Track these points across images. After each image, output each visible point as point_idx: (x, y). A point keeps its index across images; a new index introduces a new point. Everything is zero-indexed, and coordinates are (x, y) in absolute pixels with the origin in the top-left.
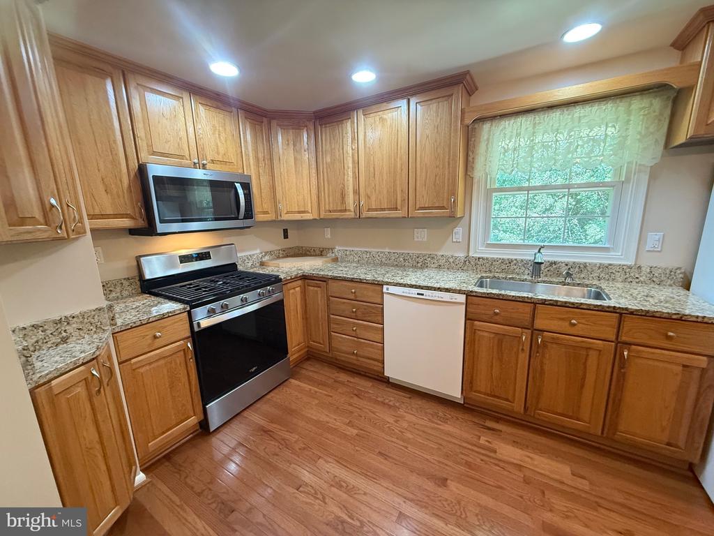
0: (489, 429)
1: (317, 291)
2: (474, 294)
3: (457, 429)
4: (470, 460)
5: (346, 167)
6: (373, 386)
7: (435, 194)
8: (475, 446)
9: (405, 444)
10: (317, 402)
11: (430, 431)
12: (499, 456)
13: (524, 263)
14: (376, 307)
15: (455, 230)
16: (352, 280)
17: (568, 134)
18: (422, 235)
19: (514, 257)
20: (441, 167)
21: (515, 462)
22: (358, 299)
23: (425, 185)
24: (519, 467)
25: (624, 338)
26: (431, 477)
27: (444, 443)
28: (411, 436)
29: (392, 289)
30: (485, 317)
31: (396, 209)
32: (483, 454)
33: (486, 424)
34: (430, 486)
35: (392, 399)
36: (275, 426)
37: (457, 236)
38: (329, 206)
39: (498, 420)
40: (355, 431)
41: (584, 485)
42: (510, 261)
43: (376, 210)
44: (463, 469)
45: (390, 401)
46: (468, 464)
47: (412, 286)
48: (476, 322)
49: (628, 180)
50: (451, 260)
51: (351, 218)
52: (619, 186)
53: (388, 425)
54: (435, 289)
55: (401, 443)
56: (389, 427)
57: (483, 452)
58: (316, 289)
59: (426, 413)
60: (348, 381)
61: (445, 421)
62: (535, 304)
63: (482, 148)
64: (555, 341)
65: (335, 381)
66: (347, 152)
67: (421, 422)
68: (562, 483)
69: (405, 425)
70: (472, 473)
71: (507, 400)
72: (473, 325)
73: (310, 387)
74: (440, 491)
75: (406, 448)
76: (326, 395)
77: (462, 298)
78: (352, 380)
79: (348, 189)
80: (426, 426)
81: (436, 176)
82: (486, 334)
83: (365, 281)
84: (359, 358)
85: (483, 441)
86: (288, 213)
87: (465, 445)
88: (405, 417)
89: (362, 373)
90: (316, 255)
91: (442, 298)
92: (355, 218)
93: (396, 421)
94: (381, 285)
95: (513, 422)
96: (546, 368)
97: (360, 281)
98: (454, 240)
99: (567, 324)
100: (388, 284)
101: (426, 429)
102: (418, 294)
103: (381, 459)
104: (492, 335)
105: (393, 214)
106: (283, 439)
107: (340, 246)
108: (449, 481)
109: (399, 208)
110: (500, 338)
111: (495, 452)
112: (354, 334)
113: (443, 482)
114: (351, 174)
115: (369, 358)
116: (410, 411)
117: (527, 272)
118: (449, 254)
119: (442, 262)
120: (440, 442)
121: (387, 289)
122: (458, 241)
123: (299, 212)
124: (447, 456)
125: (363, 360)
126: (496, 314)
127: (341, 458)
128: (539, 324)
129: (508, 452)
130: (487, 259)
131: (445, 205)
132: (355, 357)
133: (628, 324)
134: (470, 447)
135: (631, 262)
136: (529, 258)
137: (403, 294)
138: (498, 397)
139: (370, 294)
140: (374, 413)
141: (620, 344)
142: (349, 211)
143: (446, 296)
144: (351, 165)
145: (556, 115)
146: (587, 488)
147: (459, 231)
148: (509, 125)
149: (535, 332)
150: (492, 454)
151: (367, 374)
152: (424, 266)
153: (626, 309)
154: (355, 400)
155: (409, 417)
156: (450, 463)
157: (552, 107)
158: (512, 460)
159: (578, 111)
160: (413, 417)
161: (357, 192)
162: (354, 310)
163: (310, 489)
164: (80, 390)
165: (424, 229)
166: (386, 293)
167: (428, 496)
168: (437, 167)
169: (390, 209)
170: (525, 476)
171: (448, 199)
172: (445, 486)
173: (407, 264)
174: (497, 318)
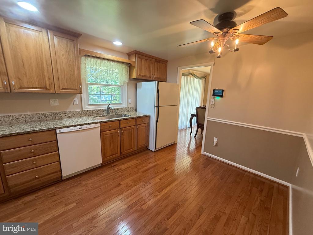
0: (114, 166)
2: (103, 122)
3: (107, 172)
4: (119, 175)
8: (116, 172)
9: (99, 188)
11: (101, 179)
12: (123, 169)
13: (103, 110)
15: (75, 99)
16: (28, 133)
17: (110, 69)
18: (55, 102)
19: (100, 109)
20: (72, 71)
21: (127, 167)
22: (35, 143)
23: (65, 78)
24: (128, 167)
25: (137, 124)
26: (116, 187)
27: (109, 178)
28: (98, 185)
29: (63, 130)
30: (106, 129)
31: (46, 88)
32: (121, 171)
34: (118, 189)
35: (74, 183)
37: (76, 102)
39: (113, 163)
40: (74, 204)
41: (139, 161)
42: (99, 110)
43: (29, 88)
44: (120, 178)
45: (74, 184)
46: (120, 176)
47: (75, 126)
48: (104, 132)
49: (123, 85)
50: (75, 113)
53: (85, 190)
54: (87, 124)
55: (97, 189)
57: (119, 171)
59: (93, 176)
60: (35, 197)
61: (101, 173)
63: (82, 66)
64: (125, 130)
65: (25, 204)
67: (95, 180)
68: (137, 164)
69: (91, 185)
70: (123, 177)
71: (116, 154)
72: (103, 134)
74: (121, 187)
75: (100, 188)
77: (98, 125)
78: (38, 194)
80: (98, 179)
81: (70, 75)
82: (108, 135)
83: (41, 131)
84: (41, 179)
85: (116, 169)
87: (114, 173)
89: (40, 188)
91: (91, 127)
92: (5, 93)
93: (86, 187)
94: (55, 130)
95: (119, 160)
96: (124, 138)
97: (37, 132)
98: (74, 104)
99: (127, 124)
101: (99, 180)
102: (79, 128)
103: (97, 198)
104: (110, 135)
105: (44, 91)
108: (121, 183)
109: (48, 87)
110: (112, 134)
111: (121, 169)
112: (34, 166)
113: (120, 184)
115: (49, 174)
116: (87, 180)
117: (104, 113)
118: (73, 110)
119: (70, 114)
120: (107, 178)
121: (60, 131)
122: (76, 104)
124: (113, 179)
125: (43, 178)
126: (110, 127)
127: (82, 214)
128: (122, 126)
129: (123, 167)
130: (91, 110)
131: (76, 88)
132: (36, 180)
133: (137, 119)
134: (115, 173)
136: (105, 108)
138: (114, 155)
140: (73, 193)
145: (106, 62)
146: (140, 161)
147: (76, 100)
148: (93, 60)
149: (120, 128)
150: (121, 170)
151: (45, 186)
152: (60, 118)
154: (55, 198)
155: (88, 182)
156: (115, 180)
157: (104, 59)
158: (126, 168)
159: (112, 63)
160: (90, 181)
161: (5, 74)
162: (33, 151)
165: (56, 100)
166: (58, 133)
167: (121, 190)
168: (70, 70)
169: (40, 88)
170: (131, 168)
171: (78, 86)
172: (121, 185)
173: (48, 119)
174: (111, 128)
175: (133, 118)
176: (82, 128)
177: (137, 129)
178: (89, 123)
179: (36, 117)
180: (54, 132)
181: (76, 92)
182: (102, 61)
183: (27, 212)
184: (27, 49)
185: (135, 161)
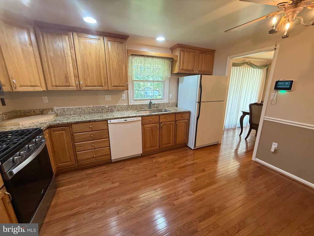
0: (153, 157)
2: (144, 116)
3: (146, 162)
5: (67, 62)
6: (106, 167)
7: (120, 81)
8: (153, 163)
9: (138, 175)
10: (88, 186)
11: (140, 167)
12: (160, 162)
13: (146, 105)
14: (105, 131)
15: (123, 95)
16: (89, 122)
17: (153, 65)
18: (108, 98)
19: (143, 104)
20: (121, 70)
21: (164, 161)
22: (94, 130)
23: (115, 77)
24: (166, 161)
25: (176, 120)
26: (152, 177)
27: (147, 167)
28: (137, 172)
29: (112, 121)
30: (147, 123)
31: (102, 86)
33: (151, 157)
34: (154, 179)
36: (77, 208)
38: (55, 81)
39: (152, 154)
40: (118, 184)
41: (176, 157)
43: (91, 86)
44: (156, 170)
45: (119, 167)
46: (157, 168)
47: (121, 118)
48: (145, 126)
49: (165, 81)
50: (123, 107)
51: (75, 90)
52: (163, 82)
54: (131, 117)
56: (128, 174)
57: (157, 163)
58: (61, 132)
59: (134, 164)
60: (93, 171)
61: (141, 162)
62: (159, 115)
63: (130, 65)
64: (164, 125)
65: (87, 175)
66: (67, 53)
67: (135, 167)
68: (174, 159)
69: (132, 170)
70: (159, 169)
71: (155, 147)
72: (144, 127)
73: (77, 184)
74: (157, 178)
76: (89, 182)
77: (140, 118)
78: (95, 170)
79: (71, 74)
81: (119, 73)
82: (148, 128)
83: (97, 120)
84: (97, 158)
85: (154, 161)
86: (21, 86)
87: (152, 164)
88: (129, 169)
89: (97, 165)
90: (37, 115)
91: (133, 120)
92: (77, 90)
93: (128, 171)
94: (106, 120)
95: (157, 153)
96: (163, 133)
97: (95, 121)
98: (123, 99)
99: (166, 119)
100: (110, 119)
101: (139, 167)
102: (125, 120)
103: (135, 183)
104: (150, 128)
105: (100, 88)
106: (89, 209)
107: (57, 107)
108: (157, 175)
109: (103, 85)
110: (152, 128)
111: (159, 161)
112: (93, 148)
113: (156, 176)
114: (71, 66)
115: (102, 156)
116: (129, 166)
117: (147, 108)
118: (121, 104)
119: (119, 108)
120: (145, 168)
121: (110, 122)
123: (31, 86)
127: (122, 193)
128: (161, 121)
129: (161, 160)
130: (135, 105)
131: (124, 85)
132: (94, 159)
133: (177, 116)
134: (153, 164)
137: (118, 122)
138: (153, 147)
139: (102, 126)
140: (118, 174)
141: (176, 121)
142: (72, 86)
143: (135, 119)
144: (71, 61)
145: (150, 59)
146: (177, 157)
147: (124, 95)
148: (138, 59)
149: (160, 123)
151: (100, 164)
152: (112, 111)
153: (176, 112)
154: (105, 175)
155: (130, 168)
156: (152, 171)
157: (148, 56)
159: (155, 59)
160: (132, 168)
161: (77, 76)
162: (92, 136)
163: (123, 210)
165: (110, 95)
166: (109, 124)
167: (156, 181)
168: (119, 70)
169: (98, 86)
170: (168, 162)
171: (125, 83)
172: (157, 176)
173: (103, 111)
174: (151, 122)
175: (172, 113)
176: (126, 120)
177: (176, 125)
178: (132, 117)
179: (96, 109)
180: (106, 122)
181: (124, 88)
182: (146, 59)
183: (87, 181)
184: (90, 56)
185: (172, 156)
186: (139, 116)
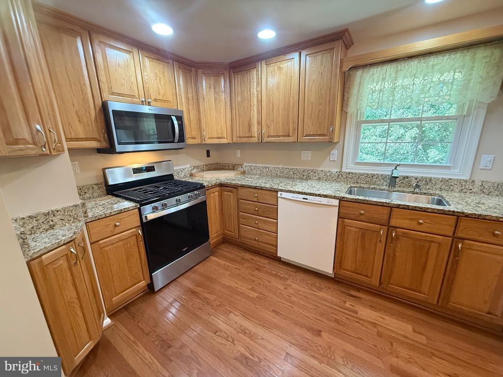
0: (352, 296)
1: (230, 195)
3: (329, 296)
4: (338, 318)
5: (252, 105)
6: (269, 262)
7: (318, 125)
8: (342, 308)
9: (292, 305)
10: (229, 273)
11: (309, 297)
12: (359, 316)
13: (384, 177)
14: (273, 207)
15: (332, 152)
16: (255, 188)
17: (423, 79)
18: (307, 155)
20: (323, 104)
21: (372, 320)
22: (260, 201)
23: (311, 118)
24: (374, 324)
25: (459, 235)
26: (310, 329)
27: (319, 305)
28: (295, 299)
29: (285, 195)
30: (352, 216)
31: (289, 136)
32: (348, 314)
33: (350, 293)
34: (308, 335)
35: (283, 273)
36: (199, 289)
37: (333, 157)
38: (240, 133)
39: (358, 290)
40: (256, 295)
42: (373, 176)
43: (274, 136)
44: (333, 324)
45: (281, 274)
46: (337, 321)
47: (299, 193)
48: (346, 220)
49: (469, 114)
50: (328, 174)
51: (256, 143)
52: (461, 119)
53: (279, 291)
54: (316, 195)
55: (290, 304)
56: (279, 292)
57: (348, 312)
58: (230, 193)
59: (307, 283)
61: (320, 289)
62: (391, 207)
64: (405, 235)
65: (242, 259)
66: (253, 93)
67: (303, 289)
68: (406, 337)
69: (292, 291)
70: (340, 328)
71: (367, 276)
72: (343, 222)
73: (225, 262)
74: (316, 339)
75: (292, 307)
76: (236, 268)
77: (336, 202)
78: (255, 258)
79: (253, 121)
80: (307, 293)
81: (319, 111)
82: (353, 229)
83: (264, 188)
84: (260, 244)
85: (348, 305)
86: (209, 138)
87: (335, 307)
88: (291, 286)
89: (262, 254)
90: (230, 169)
91: (321, 202)
92: (258, 143)
93: (286, 288)
94: (276, 191)
95: (370, 292)
96: (397, 254)
98: (331, 159)
99: (415, 223)
100: (281, 191)
101: (306, 295)
102: (304, 199)
103: (274, 314)
104: (358, 230)
105: (286, 139)
106: (205, 298)
107: (247, 163)
108: (322, 332)
109: (291, 135)
110: (364, 232)
111: (357, 313)
112: (256, 226)
113: (318, 333)
114: (255, 110)
115: (266, 243)
116: (295, 282)
117: (385, 184)
118: (327, 169)
119: (322, 175)
120: (317, 304)
121: (281, 194)
122: (334, 160)
123: (218, 138)
124: (322, 315)
125: (262, 244)
126: (362, 214)
127: (245, 313)
129: (366, 313)
130: (355, 173)
131: (325, 133)
132: (256, 242)
133: (463, 224)
134: (338, 308)
135: (466, 177)
136: (387, 173)
137: (292, 199)
138: (360, 274)
139: (268, 198)
140: (269, 282)
141: (455, 239)
142: (254, 137)
143: (324, 201)
144: (256, 103)
145: (414, 63)
147: (335, 153)
148: (377, 72)
150: (355, 315)
151: (265, 255)
153: (463, 213)
154: (256, 273)
155: (294, 286)
156: (322, 319)
157: (411, 57)
158: (369, 319)
159: (433, 60)
160: (297, 285)
161: (260, 123)
162: (257, 209)
163: (224, 334)
164: (63, 262)
165: (308, 151)
166: (280, 197)
167: (307, 343)
168: (320, 104)
169: (284, 136)
170: (378, 331)
171: (328, 129)
172: (320, 336)
173: (295, 176)
174: (362, 217)
176: (307, 199)
180: (274, 193)
181: (324, 139)
182: (400, 66)
183: (235, 266)
186: (335, 197)
